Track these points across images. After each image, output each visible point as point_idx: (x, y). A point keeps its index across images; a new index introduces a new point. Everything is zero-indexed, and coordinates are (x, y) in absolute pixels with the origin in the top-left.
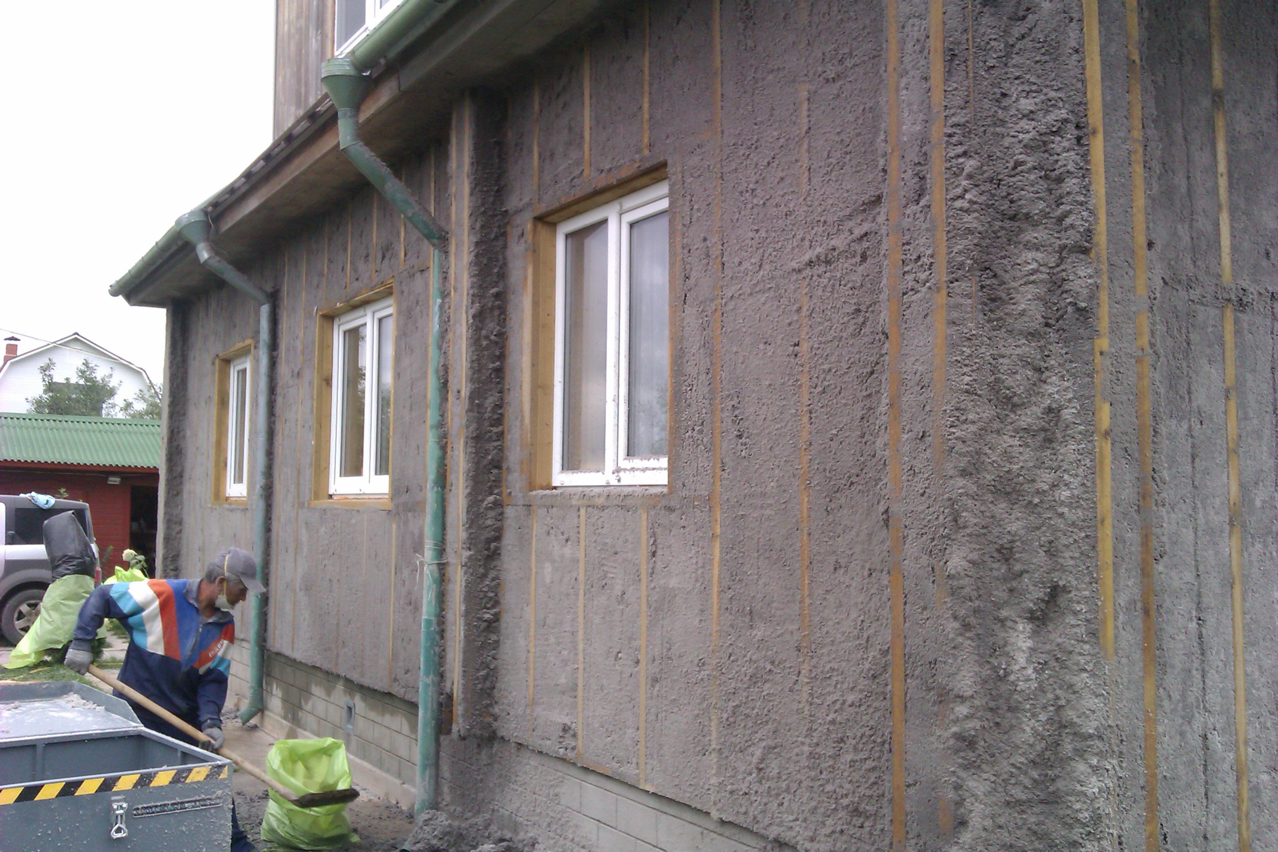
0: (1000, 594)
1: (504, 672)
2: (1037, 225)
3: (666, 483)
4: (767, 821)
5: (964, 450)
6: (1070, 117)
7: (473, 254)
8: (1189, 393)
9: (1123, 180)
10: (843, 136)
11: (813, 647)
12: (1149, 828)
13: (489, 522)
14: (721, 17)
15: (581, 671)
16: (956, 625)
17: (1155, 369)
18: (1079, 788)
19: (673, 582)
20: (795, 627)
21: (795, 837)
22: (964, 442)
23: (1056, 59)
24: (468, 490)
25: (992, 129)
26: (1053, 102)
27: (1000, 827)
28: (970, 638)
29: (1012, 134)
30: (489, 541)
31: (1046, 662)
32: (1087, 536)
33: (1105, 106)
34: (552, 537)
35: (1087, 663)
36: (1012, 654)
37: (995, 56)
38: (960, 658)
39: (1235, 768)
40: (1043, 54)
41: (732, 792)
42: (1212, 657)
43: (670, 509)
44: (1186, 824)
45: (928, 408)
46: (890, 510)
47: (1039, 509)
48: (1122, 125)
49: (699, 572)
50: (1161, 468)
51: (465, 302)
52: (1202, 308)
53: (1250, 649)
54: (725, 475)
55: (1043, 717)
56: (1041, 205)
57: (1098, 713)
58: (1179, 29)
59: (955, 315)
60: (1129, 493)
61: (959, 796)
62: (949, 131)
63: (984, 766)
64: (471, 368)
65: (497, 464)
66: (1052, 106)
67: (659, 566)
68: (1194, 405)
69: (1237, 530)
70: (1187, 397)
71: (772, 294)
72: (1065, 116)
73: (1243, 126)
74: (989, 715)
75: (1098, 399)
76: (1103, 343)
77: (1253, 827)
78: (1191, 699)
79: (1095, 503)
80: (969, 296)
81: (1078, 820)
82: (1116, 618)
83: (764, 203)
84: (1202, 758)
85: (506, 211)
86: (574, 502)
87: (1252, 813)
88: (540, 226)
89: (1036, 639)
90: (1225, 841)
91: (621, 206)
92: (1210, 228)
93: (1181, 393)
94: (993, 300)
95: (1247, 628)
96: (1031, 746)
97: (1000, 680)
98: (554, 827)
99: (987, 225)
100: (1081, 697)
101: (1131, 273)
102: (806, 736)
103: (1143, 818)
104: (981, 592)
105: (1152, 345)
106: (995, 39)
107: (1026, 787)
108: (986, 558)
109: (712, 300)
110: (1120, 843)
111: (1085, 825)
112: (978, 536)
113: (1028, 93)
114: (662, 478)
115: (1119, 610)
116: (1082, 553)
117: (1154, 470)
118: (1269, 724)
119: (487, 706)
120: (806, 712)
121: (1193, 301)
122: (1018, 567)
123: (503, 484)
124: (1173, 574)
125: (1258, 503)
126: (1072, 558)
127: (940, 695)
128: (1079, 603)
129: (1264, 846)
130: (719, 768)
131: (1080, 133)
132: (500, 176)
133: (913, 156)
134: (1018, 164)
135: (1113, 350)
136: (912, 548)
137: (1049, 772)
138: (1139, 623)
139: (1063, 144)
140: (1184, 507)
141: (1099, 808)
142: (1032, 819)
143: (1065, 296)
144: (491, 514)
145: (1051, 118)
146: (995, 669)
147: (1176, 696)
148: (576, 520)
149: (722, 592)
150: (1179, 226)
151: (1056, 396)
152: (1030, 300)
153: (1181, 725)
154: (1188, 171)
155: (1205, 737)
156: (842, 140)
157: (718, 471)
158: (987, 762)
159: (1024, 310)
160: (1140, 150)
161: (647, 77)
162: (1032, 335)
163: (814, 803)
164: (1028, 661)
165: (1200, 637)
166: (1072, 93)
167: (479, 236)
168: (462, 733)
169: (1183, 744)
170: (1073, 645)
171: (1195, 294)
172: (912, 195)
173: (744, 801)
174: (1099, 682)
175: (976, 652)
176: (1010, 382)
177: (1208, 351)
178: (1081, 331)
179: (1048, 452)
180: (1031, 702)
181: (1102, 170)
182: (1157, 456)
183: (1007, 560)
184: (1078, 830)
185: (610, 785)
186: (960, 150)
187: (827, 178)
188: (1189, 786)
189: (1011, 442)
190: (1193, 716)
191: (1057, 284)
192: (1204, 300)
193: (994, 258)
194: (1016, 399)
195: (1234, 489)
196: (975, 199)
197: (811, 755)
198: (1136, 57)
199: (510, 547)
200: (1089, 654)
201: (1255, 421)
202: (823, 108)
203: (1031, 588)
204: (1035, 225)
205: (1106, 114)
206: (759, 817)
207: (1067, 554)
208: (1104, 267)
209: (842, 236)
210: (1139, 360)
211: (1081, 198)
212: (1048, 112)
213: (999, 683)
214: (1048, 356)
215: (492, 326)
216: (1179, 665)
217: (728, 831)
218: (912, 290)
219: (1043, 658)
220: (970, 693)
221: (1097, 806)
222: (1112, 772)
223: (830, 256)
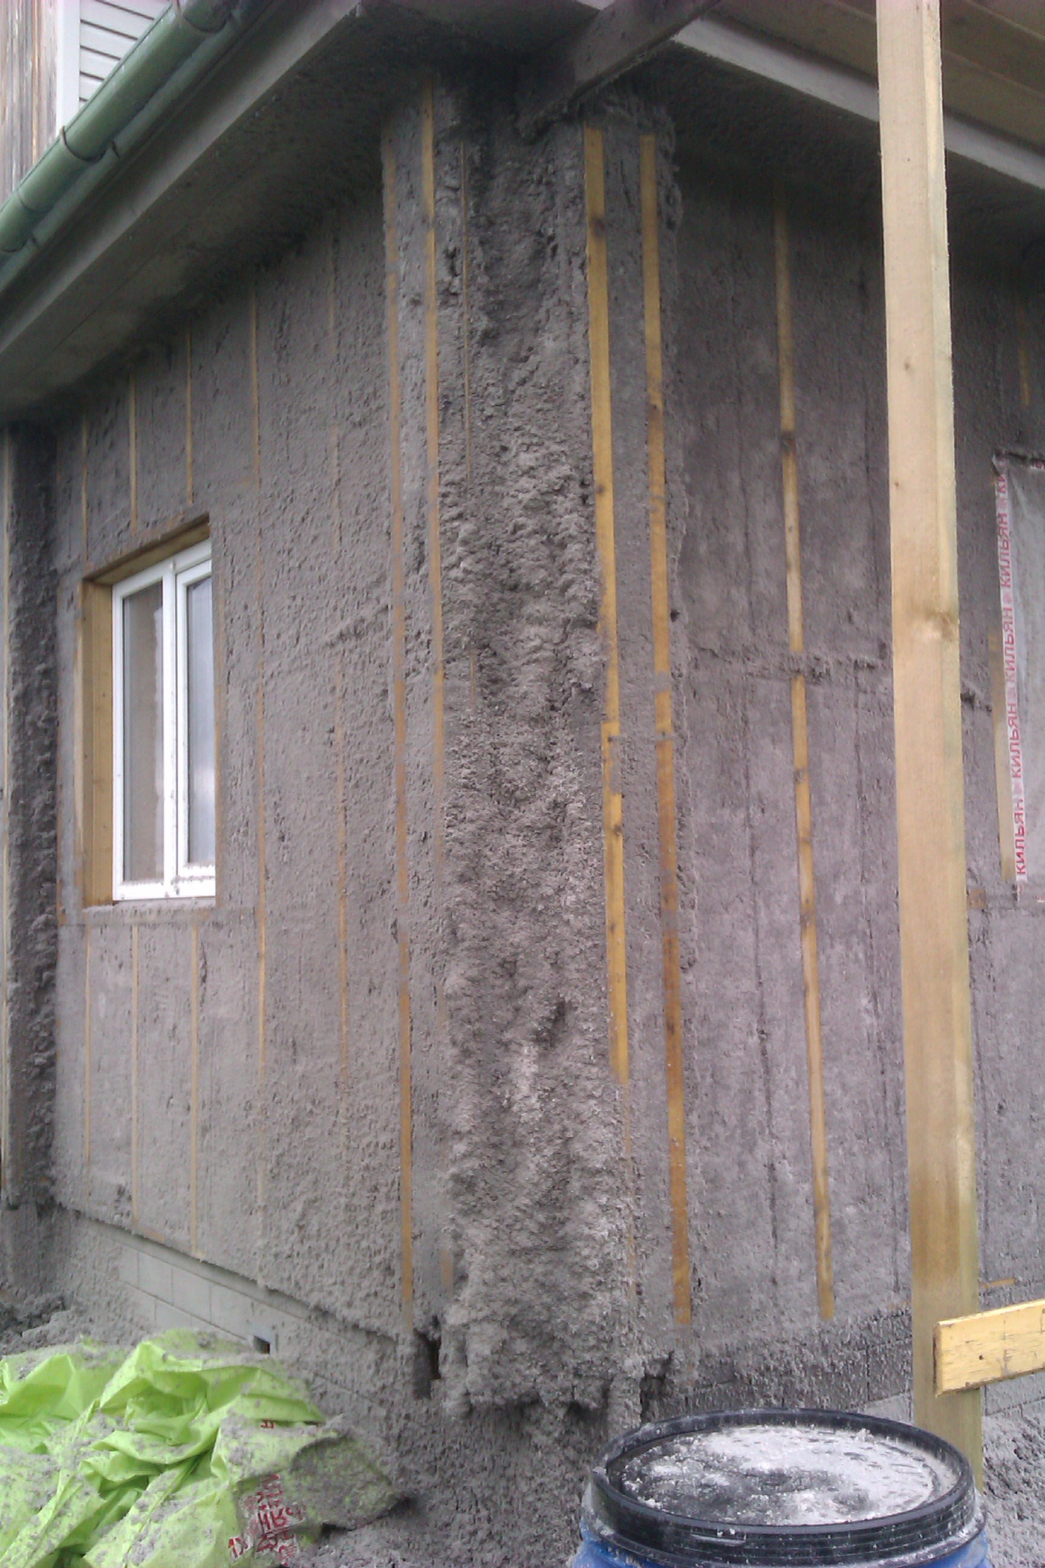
0: (504, 1014)
1: (60, 1126)
2: (539, 597)
3: (214, 894)
4: (308, 1287)
5: (464, 851)
6: (573, 473)
7: (13, 624)
8: (747, 777)
9: (638, 543)
10: (370, 489)
11: (350, 1082)
12: (678, 1275)
13: (40, 947)
14: (257, 345)
15: (134, 1123)
16: (455, 1051)
17: (681, 754)
18: (586, 1231)
19: (222, 1011)
20: (333, 1060)
21: (333, 1304)
22: (462, 843)
23: (559, 407)
24: (12, 910)
25: (490, 488)
26: (556, 456)
27: (503, 1280)
28: (469, 1066)
29: (512, 493)
30: (40, 970)
31: (553, 1090)
32: (595, 946)
33: (615, 458)
34: (106, 962)
35: (595, 1088)
36: (514, 1082)
37: (493, 404)
38: (459, 1089)
39: (811, 1200)
40: (545, 401)
41: (276, 1256)
42: (779, 1075)
43: (218, 925)
44: (748, 1267)
45: (428, 806)
46: (399, 922)
47: (544, 917)
48: (638, 481)
49: (246, 999)
50: (689, 865)
51: (6, 683)
52: (764, 682)
53: (829, 1065)
54: (269, 883)
55: (548, 1152)
56: (542, 574)
57: (607, 1146)
58: (737, 363)
59: (452, 699)
60: (646, 895)
61: (459, 1246)
62: (444, 490)
63: (485, 1211)
64: (14, 761)
65: (50, 877)
66: (555, 461)
67: (210, 992)
68: (753, 790)
69: (811, 931)
70: (743, 782)
71: (308, 672)
72: (569, 473)
73: (820, 471)
74: (491, 1152)
75: (606, 789)
76: (613, 728)
77: (835, 1267)
78: (752, 1124)
79: (603, 908)
80: (466, 677)
81: (587, 1268)
82: (630, 1036)
83: (300, 566)
84: (768, 1190)
85: (55, 571)
86: (127, 920)
87: (834, 1252)
88: (91, 588)
89: (543, 1064)
90: (799, 1285)
91: (174, 565)
92: (774, 590)
93: (736, 778)
94: (495, 681)
95: (825, 1041)
96: (536, 1185)
97: (505, 1111)
98: (113, 1306)
99: (484, 597)
100: (587, 1127)
101: (648, 647)
102: (344, 1186)
103: (670, 1263)
104: (482, 1013)
105: (677, 728)
106: (493, 384)
107: (532, 1233)
108: (487, 974)
109: (254, 679)
110: (639, 1293)
111: (594, 1274)
112: (477, 950)
113: (529, 447)
114: (209, 888)
115: (634, 1027)
116: (589, 965)
117: (679, 867)
118: (856, 1149)
119: (42, 1169)
120: (344, 1158)
121: (751, 674)
122: (522, 983)
123: (58, 900)
124: (727, 982)
125: (838, 899)
126: (578, 971)
127: (442, 1132)
128: (586, 1020)
129: (848, 1287)
130: (265, 1228)
131: (585, 492)
132: (46, 530)
133: (412, 519)
134: (517, 528)
135: (625, 736)
136: (417, 966)
137: (558, 1215)
138: (661, 1040)
139: (565, 505)
140: (740, 906)
141: (609, 1254)
142: (540, 1269)
143: (569, 675)
144: (42, 937)
145: (553, 475)
146: (498, 1099)
147: (733, 1121)
148: (129, 940)
149: (267, 1021)
150: (734, 591)
151: (561, 789)
152: (531, 681)
153: (740, 1155)
154: (747, 527)
155: (772, 1167)
156: (369, 495)
157: (262, 879)
158: (489, 1206)
159: (526, 693)
160: (662, 508)
161: (189, 414)
162: (536, 720)
163: (350, 1263)
164: (533, 1088)
165: (764, 1053)
166: (576, 446)
167: (21, 601)
168: (11, 1200)
169: (742, 1176)
170: (580, 1069)
171: (755, 665)
172: (412, 563)
173: (288, 1266)
174: (608, 1109)
175: (476, 1081)
176: (511, 774)
177: (771, 730)
178: (587, 715)
179: (556, 851)
180: (536, 1135)
181: (610, 533)
182: (683, 852)
183: (511, 975)
184: (588, 1279)
185: (165, 1255)
186: (454, 511)
187: (356, 538)
188: (752, 1224)
189: (514, 842)
190: (755, 1144)
191: (561, 663)
192: (766, 672)
193: (493, 634)
194: (518, 793)
195: (806, 883)
196: (469, 568)
197: (348, 1207)
198: (659, 403)
199: (64, 976)
200: (598, 1078)
201: (834, 807)
202: (351, 456)
203: (536, 1005)
204: (538, 596)
205: (616, 468)
206: (302, 1283)
207: (573, 966)
208: (613, 642)
209: (371, 606)
210: (659, 746)
211: (585, 566)
212: (549, 468)
213: (502, 1116)
214: (554, 744)
215: (39, 709)
216: (736, 1087)
217: (276, 1300)
218: (414, 670)
219: (548, 1084)
220: (467, 1128)
221: (606, 1251)
222: (624, 1213)
223: (359, 629)
